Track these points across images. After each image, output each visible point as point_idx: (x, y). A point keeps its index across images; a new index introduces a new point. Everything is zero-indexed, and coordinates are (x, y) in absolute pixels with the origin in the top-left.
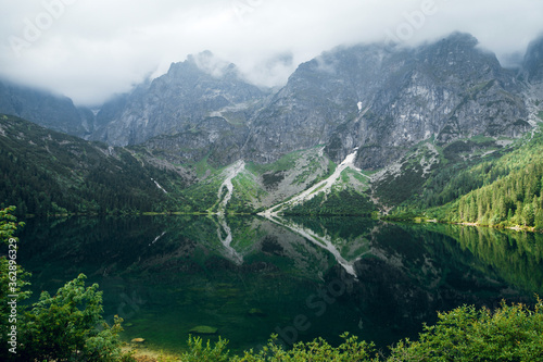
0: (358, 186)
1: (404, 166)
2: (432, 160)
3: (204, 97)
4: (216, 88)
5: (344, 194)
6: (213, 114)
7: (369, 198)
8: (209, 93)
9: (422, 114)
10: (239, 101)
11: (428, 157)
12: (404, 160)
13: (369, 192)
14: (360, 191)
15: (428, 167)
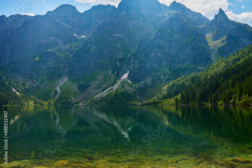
0: (130, 90)
1: (153, 79)
2: (167, 76)
3: (44, 40)
4: (52, 36)
5: (122, 94)
6: (50, 50)
7: (135, 96)
8: (47, 38)
9: (161, 53)
10: (65, 43)
11: (165, 75)
12: (153, 76)
13: (135, 93)
14: (130, 92)
15: (165, 80)
